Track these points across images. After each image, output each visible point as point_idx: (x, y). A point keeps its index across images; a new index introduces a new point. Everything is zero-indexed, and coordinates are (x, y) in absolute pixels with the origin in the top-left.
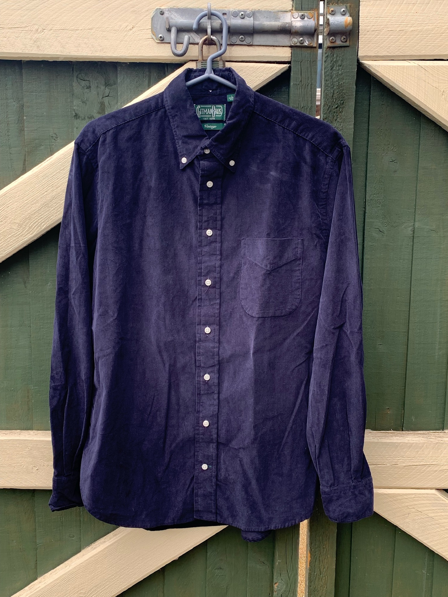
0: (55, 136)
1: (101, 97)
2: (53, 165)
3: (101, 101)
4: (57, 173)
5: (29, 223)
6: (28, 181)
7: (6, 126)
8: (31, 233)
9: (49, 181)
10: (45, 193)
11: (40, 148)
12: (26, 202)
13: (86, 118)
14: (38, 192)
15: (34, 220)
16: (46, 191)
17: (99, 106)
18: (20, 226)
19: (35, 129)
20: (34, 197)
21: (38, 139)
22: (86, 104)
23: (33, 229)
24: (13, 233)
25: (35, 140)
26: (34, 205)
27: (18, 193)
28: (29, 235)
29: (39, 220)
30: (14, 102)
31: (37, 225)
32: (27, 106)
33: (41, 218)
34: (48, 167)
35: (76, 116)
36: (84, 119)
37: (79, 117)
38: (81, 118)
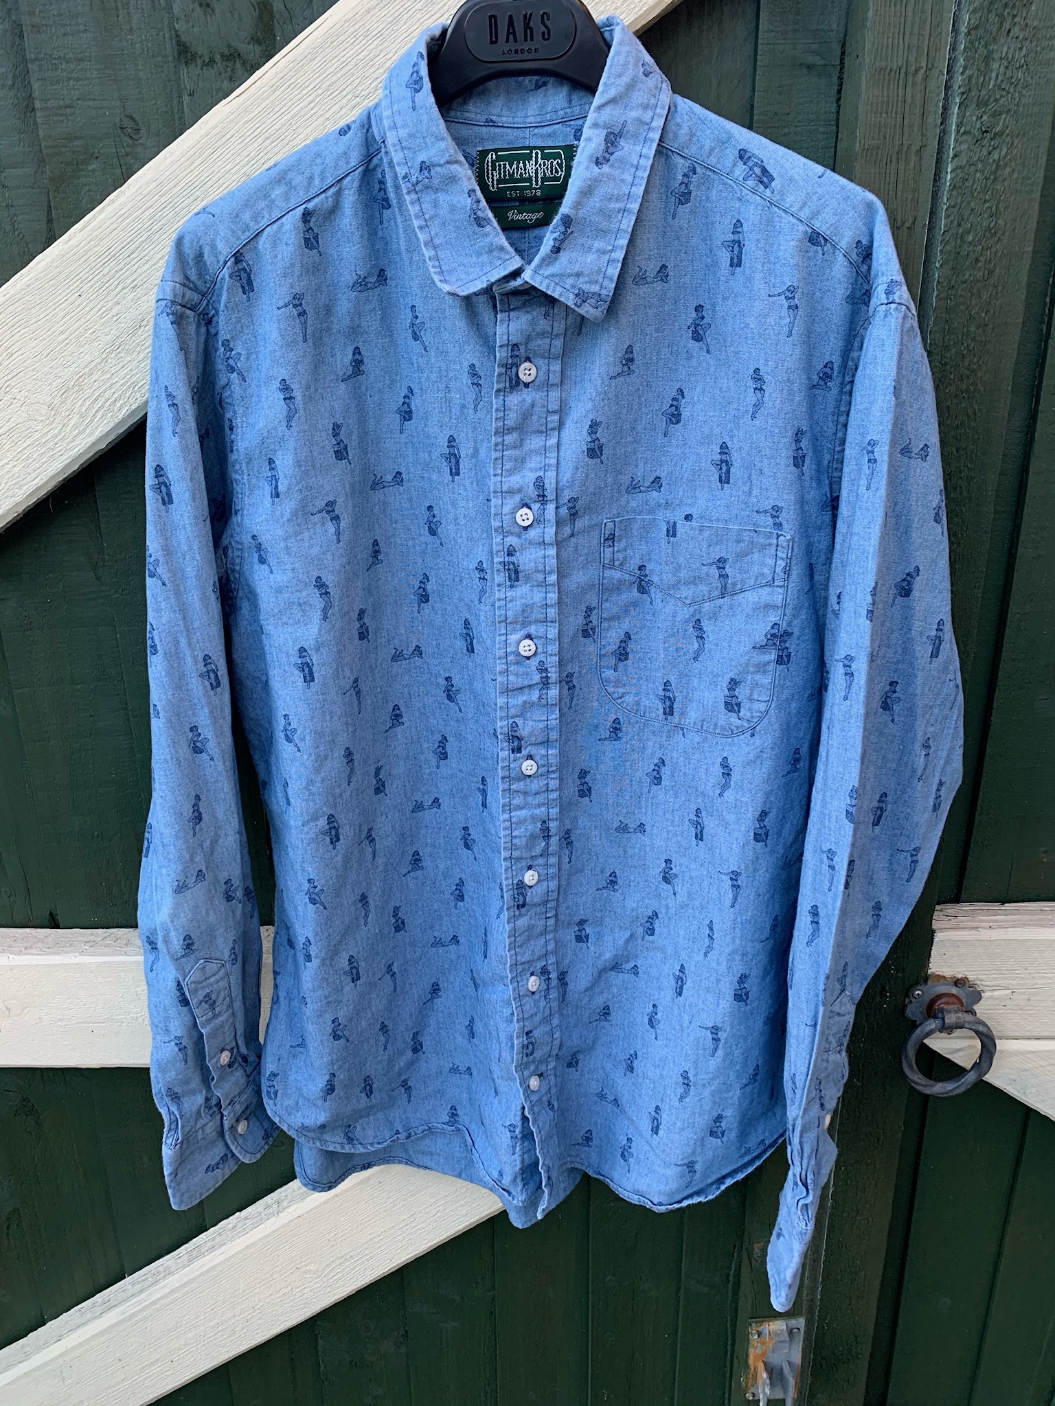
0: (132, 124)
2: (127, 218)
4: (143, 242)
5: (80, 403)
6: (60, 273)
8: (87, 431)
9: (121, 269)
10: (114, 310)
11: (90, 168)
12: (64, 336)
13: (218, 58)
14: (92, 305)
15: (92, 394)
16: (118, 303)
17: (256, 14)
18: (53, 412)
19: (68, 102)
20: (82, 320)
21: (81, 138)
22: (213, 10)
23: (92, 421)
24: (37, 435)
25: (71, 138)
26: (87, 346)
27: (33, 311)
28: (82, 437)
29: (105, 391)
31: (102, 406)
32: (33, 26)
33: (112, 384)
34: (113, 227)
35: (184, 53)
36: (212, 62)
37: (194, 57)
38: (199, 62)
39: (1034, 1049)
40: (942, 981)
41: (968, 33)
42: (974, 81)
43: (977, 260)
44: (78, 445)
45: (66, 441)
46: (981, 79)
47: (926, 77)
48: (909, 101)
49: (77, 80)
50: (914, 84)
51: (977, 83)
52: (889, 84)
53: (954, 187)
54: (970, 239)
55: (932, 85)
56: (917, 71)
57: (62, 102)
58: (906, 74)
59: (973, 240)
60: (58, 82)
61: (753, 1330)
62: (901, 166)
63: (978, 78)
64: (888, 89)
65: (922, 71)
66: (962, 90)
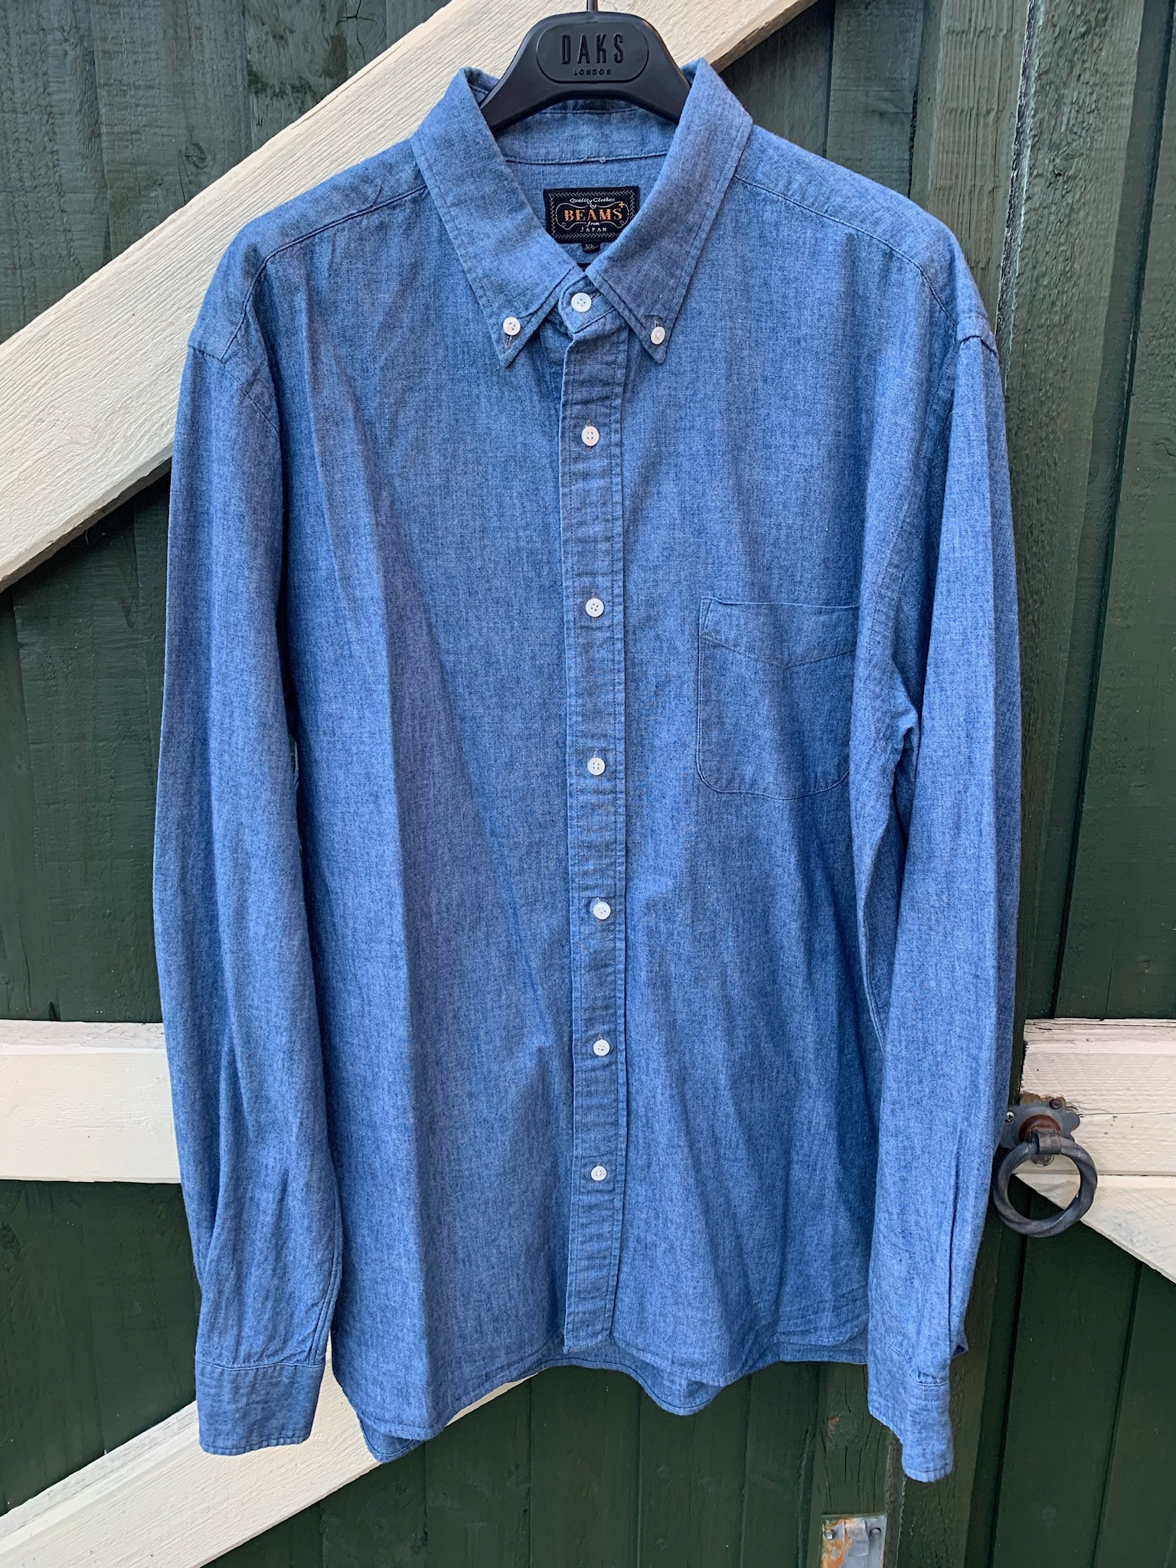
0: (198, 152)
1: (335, 20)
3: (332, 33)
5: (126, 426)
6: (115, 290)
7: (44, 121)
8: (132, 455)
9: (178, 289)
11: (153, 194)
13: (289, 90)
14: (146, 325)
15: (139, 417)
17: (328, 48)
18: (97, 436)
19: (134, 128)
20: (134, 340)
21: (145, 164)
22: (287, 42)
23: (137, 445)
24: (78, 459)
25: (134, 164)
26: (136, 368)
27: (84, 329)
28: (126, 462)
30: (66, 40)
31: (149, 431)
32: (105, 52)
33: (161, 408)
34: (171, 247)
35: (255, 82)
36: (282, 93)
37: (265, 86)
38: (269, 91)
39: (1139, 1187)
40: (1035, 1101)
41: (1039, 77)
42: (1045, 125)
43: (1053, 304)
44: (121, 471)
45: (109, 467)
46: (1053, 123)
47: (997, 119)
48: (981, 142)
49: (146, 106)
50: (986, 126)
51: (1048, 127)
52: (960, 125)
53: (1027, 229)
54: (1046, 282)
55: (1004, 125)
56: (988, 113)
57: (128, 128)
58: (977, 115)
59: (1049, 283)
60: (125, 108)
61: (827, 1528)
62: (975, 207)
63: (1049, 121)
64: (960, 129)
65: (993, 115)
66: (1033, 133)
